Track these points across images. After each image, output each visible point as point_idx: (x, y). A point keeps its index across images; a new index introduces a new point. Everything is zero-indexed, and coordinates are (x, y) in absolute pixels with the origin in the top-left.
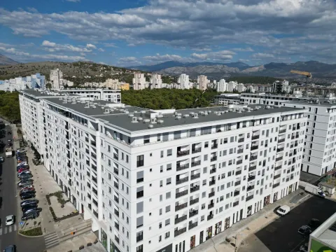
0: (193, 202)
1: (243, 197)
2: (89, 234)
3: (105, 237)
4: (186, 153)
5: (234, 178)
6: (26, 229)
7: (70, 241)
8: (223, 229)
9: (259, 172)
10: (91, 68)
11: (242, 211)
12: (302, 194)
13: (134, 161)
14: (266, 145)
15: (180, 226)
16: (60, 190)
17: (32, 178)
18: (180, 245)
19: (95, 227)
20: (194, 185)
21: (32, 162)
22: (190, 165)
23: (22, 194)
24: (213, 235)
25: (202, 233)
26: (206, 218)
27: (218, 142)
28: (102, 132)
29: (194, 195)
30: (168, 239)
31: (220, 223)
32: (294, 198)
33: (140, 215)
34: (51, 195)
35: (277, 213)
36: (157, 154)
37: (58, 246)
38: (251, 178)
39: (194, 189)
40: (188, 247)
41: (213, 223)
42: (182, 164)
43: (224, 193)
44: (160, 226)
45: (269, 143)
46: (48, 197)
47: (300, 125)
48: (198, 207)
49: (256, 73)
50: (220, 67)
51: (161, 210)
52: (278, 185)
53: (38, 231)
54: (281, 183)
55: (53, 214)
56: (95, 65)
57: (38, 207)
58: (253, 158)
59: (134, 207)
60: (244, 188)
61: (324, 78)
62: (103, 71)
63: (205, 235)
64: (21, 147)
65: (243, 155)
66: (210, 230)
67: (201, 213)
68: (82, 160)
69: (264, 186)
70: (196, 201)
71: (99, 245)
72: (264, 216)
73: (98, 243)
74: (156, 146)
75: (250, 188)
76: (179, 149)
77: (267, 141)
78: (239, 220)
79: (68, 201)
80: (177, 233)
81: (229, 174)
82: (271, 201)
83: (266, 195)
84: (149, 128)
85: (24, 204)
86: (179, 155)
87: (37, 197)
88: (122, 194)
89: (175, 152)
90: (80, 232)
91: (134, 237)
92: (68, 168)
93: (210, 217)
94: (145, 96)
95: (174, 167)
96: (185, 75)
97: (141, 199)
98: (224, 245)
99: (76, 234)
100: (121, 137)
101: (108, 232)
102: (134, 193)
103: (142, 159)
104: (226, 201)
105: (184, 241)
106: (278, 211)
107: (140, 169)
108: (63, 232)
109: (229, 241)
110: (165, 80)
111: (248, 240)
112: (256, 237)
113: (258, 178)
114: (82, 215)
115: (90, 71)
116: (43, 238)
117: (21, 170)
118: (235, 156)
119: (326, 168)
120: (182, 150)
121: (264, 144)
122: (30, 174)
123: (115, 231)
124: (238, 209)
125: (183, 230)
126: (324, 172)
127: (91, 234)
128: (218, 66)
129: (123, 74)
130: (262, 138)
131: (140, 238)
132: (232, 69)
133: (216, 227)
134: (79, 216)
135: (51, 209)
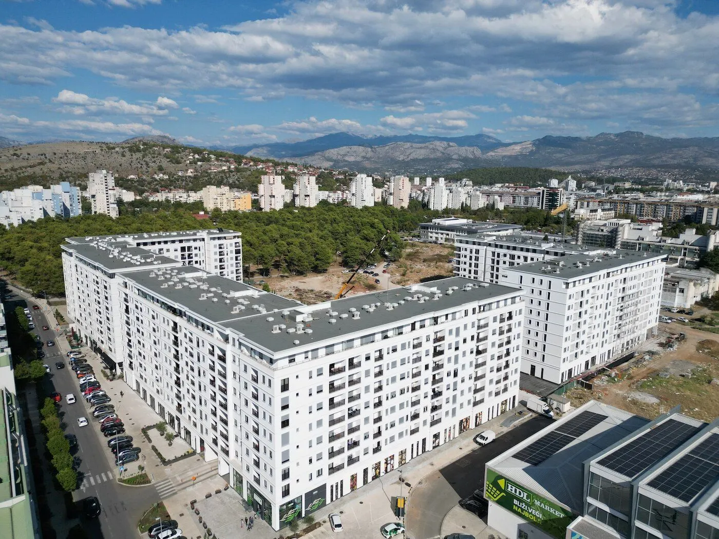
0: (352, 430)
1: (425, 422)
2: (216, 480)
3: (239, 479)
4: (341, 370)
5: (410, 396)
6: (126, 476)
7: (190, 489)
8: (396, 466)
9: (448, 385)
10: (166, 156)
11: (424, 440)
12: (520, 413)
13: (277, 385)
14: (457, 349)
15: (337, 461)
16: (162, 420)
17: (110, 403)
18: (337, 486)
19: (223, 470)
20: (354, 409)
21: (102, 375)
22: (347, 384)
23: (104, 429)
24: (382, 474)
25: (366, 471)
26: (371, 451)
27: (384, 353)
28: (234, 345)
29: (355, 421)
30: (320, 477)
31: (392, 457)
32: (507, 419)
33: (285, 448)
34: (149, 428)
35: (477, 442)
36: (304, 376)
37: (175, 496)
38: (436, 394)
39: (353, 414)
40: (347, 489)
41: (381, 457)
42: (336, 384)
43: (395, 417)
44: (311, 461)
45: (461, 345)
46: (145, 431)
47: (513, 314)
48: (359, 436)
49: (516, 158)
50: (440, 145)
51: (310, 442)
52: (482, 401)
53: (142, 479)
54: (487, 399)
55: (159, 455)
56: (176, 149)
57: (134, 446)
58: (438, 367)
59: (278, 439)
60: (425, 409)
61: (655, 167)
62: (194, 162)
63: (371, 474)
64: (72, 347)
65: (422, 365)
66: (377, 467)
67: (363, 444)
68: (202, 378)
69: (457, 405)
70: (357, 429)
71: (231, 491)
72: (457, 446)
73: (230, 489)
74: (303, 366)
75: (434, 409)
76: (332, 366)
77: (457, 343)
78: (420, 452)
79: (176, 436)
80: (332, 470)
81: (402, 392)
82: (472, 425)
83: (463, 417)
84: (295, 345)
85: (113, 443)
86: (332, 373)
87: (128, 432)
88: (263, 424)
89: (326, 371)
90: (202, 478)
91: (278, 474)
92: (175, 387)
93: (377, 450)
94: (285, 230)
95: (326, 388)
96: (364, 176)
97: (286, 430)
98: (397, 485)
99: (197, 480)
100: (261, 356)
101: (244, 473)
102: (278, 422)
103: (286, 383)
104: (399, 428)
105: (342, 481)
106: (478, 439)
107: (286, 394)
108: (179, 479)
109: (403, 481)
110: (325, 182)
111: (429, 478)
112: (440, 475)
113: (447, 394)
114: (202, 455)
115: (165, 163)
116: (153, 488)
117: (90, 391)
118: (409, 368)
119: (570, 371)
120: (336, 366)
121: (453, 347)
122: (105, 395)
123: (254, 470)
124: (418, 437)
125: (341, 467)
126: (566, 379)
127: (218, 478)
128: (438, 143)
129: (237, 170)
130: (450, 340)
131: (286, 475)
132: (467, 151)
133: (386, 463)
134: (197, 457)
135: (154, 448)
